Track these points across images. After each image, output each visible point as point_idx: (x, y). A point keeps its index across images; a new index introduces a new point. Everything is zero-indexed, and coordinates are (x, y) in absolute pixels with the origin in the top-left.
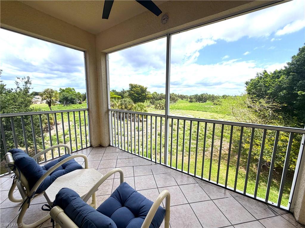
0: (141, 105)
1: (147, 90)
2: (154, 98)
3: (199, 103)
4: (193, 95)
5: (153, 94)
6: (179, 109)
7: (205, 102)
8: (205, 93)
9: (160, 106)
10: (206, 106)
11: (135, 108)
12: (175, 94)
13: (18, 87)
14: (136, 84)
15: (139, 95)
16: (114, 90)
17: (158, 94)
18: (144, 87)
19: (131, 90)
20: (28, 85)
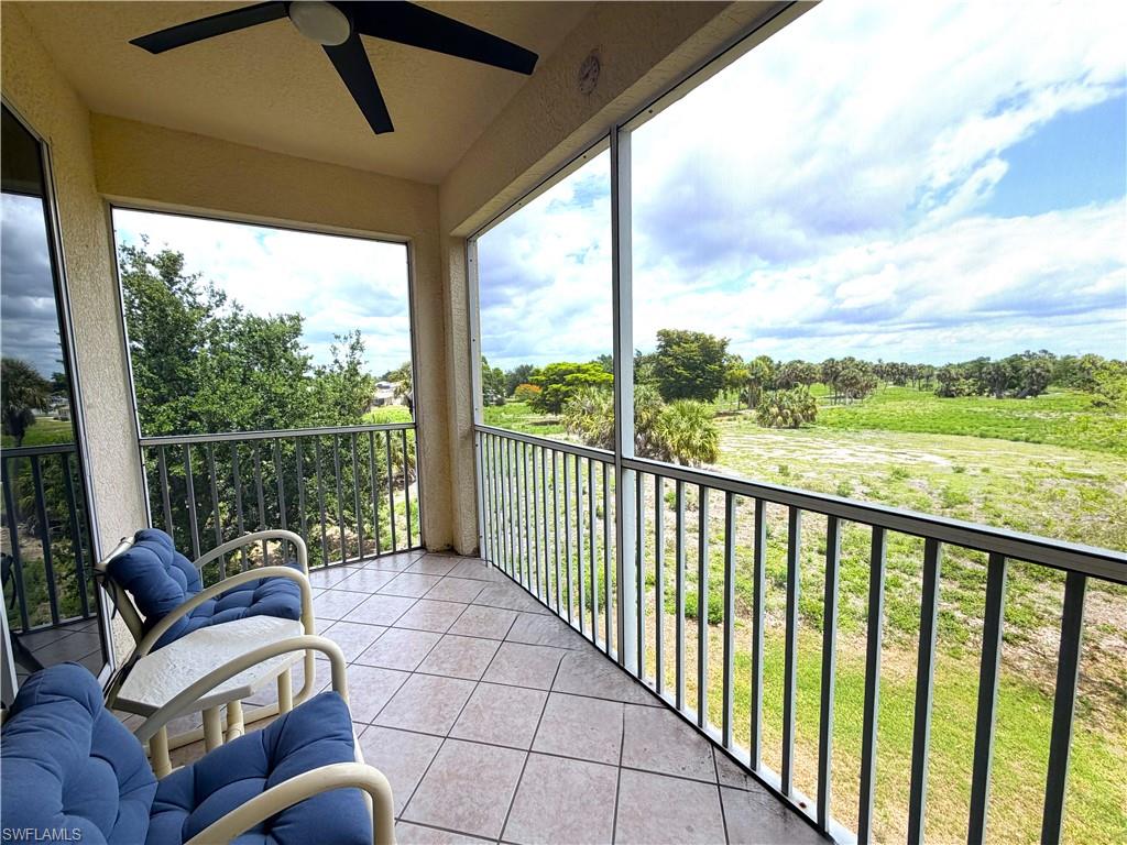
0: (692, 409)
1: (730, 350)
2: (758, 381)
3: (999, 397)
4: (961, 361)
5: (753, 366)
6: (874, 427)
7: (1034, 393)
8: (1035, 349)
9: (780, 414)
10: (1037, 415)
11: (669, 421)
12: (858, 359)
13: (336, 361)
14: (681, 329)
15: (694, 369)
16: (607, 356)
17: (779, 365)
18: (716, 340)
19: (665, 353)
20: (358, 353)
